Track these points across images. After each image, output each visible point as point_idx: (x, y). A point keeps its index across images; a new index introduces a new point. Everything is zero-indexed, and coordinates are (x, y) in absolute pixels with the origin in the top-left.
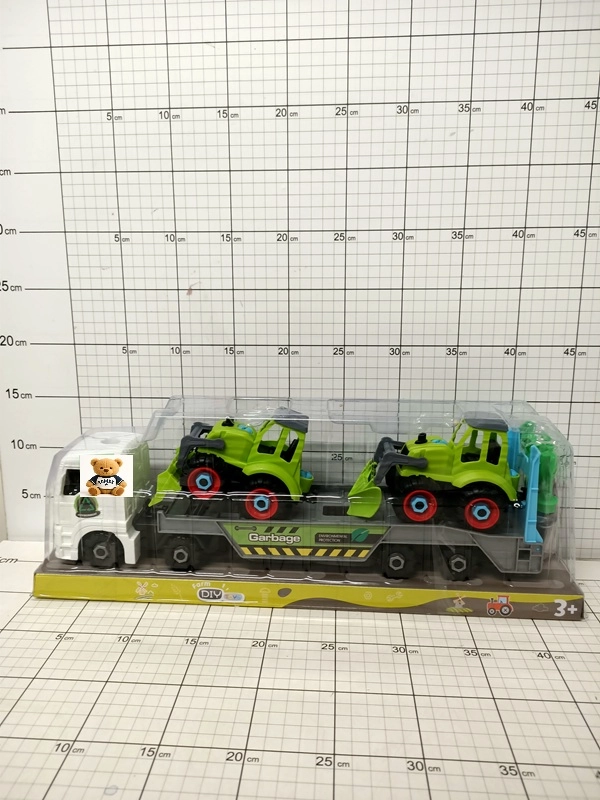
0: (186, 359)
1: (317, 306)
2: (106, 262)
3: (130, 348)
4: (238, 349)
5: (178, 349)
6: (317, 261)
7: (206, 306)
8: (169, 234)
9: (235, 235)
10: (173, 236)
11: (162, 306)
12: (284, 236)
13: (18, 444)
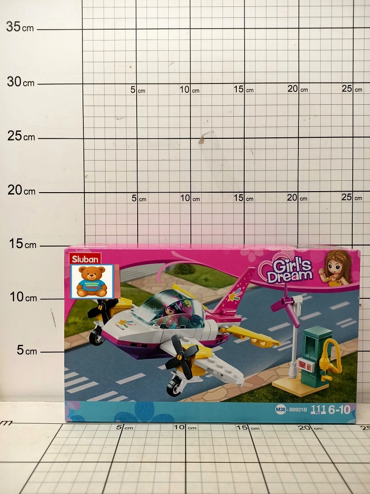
0: (196, 206)
1: (326, 154)
2: (121, 112)
3: (140, 196)
4: (247, 195)
5: (188, 196)
6: (326, 110)
7: (217, 155)
8: (184, 86)
9: (247, 87)
10: (188, 88)
11: (174, 154)
12: (295, 87)
13: (17, 296)
